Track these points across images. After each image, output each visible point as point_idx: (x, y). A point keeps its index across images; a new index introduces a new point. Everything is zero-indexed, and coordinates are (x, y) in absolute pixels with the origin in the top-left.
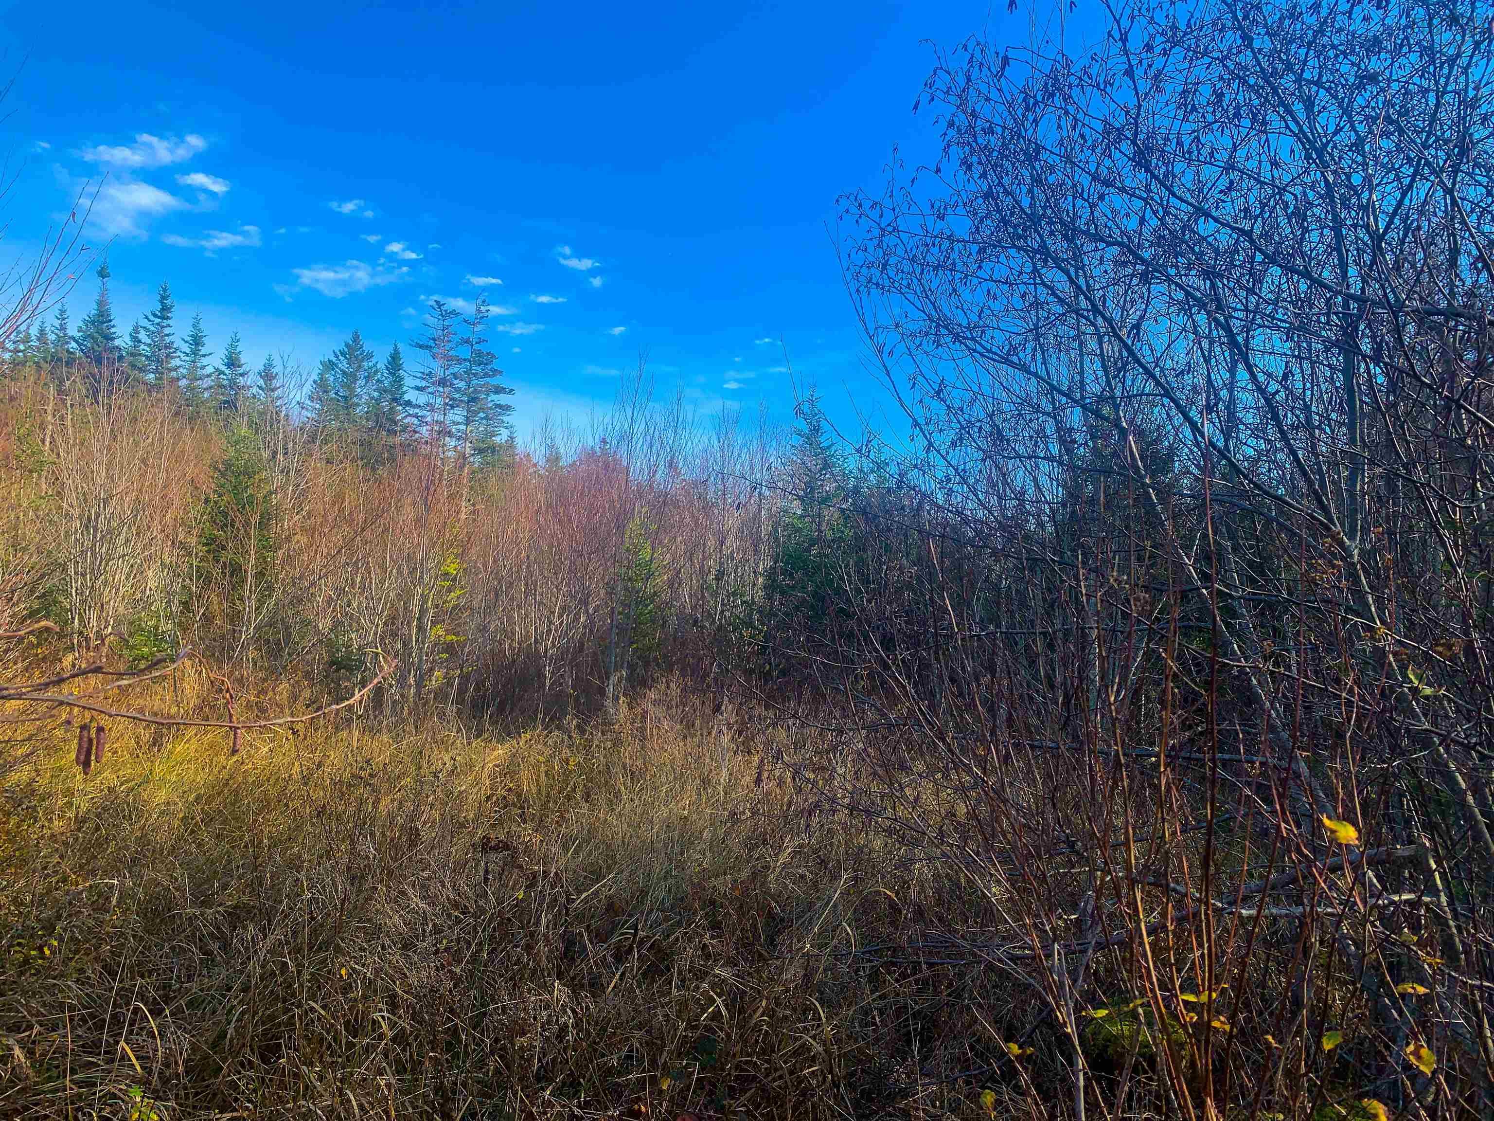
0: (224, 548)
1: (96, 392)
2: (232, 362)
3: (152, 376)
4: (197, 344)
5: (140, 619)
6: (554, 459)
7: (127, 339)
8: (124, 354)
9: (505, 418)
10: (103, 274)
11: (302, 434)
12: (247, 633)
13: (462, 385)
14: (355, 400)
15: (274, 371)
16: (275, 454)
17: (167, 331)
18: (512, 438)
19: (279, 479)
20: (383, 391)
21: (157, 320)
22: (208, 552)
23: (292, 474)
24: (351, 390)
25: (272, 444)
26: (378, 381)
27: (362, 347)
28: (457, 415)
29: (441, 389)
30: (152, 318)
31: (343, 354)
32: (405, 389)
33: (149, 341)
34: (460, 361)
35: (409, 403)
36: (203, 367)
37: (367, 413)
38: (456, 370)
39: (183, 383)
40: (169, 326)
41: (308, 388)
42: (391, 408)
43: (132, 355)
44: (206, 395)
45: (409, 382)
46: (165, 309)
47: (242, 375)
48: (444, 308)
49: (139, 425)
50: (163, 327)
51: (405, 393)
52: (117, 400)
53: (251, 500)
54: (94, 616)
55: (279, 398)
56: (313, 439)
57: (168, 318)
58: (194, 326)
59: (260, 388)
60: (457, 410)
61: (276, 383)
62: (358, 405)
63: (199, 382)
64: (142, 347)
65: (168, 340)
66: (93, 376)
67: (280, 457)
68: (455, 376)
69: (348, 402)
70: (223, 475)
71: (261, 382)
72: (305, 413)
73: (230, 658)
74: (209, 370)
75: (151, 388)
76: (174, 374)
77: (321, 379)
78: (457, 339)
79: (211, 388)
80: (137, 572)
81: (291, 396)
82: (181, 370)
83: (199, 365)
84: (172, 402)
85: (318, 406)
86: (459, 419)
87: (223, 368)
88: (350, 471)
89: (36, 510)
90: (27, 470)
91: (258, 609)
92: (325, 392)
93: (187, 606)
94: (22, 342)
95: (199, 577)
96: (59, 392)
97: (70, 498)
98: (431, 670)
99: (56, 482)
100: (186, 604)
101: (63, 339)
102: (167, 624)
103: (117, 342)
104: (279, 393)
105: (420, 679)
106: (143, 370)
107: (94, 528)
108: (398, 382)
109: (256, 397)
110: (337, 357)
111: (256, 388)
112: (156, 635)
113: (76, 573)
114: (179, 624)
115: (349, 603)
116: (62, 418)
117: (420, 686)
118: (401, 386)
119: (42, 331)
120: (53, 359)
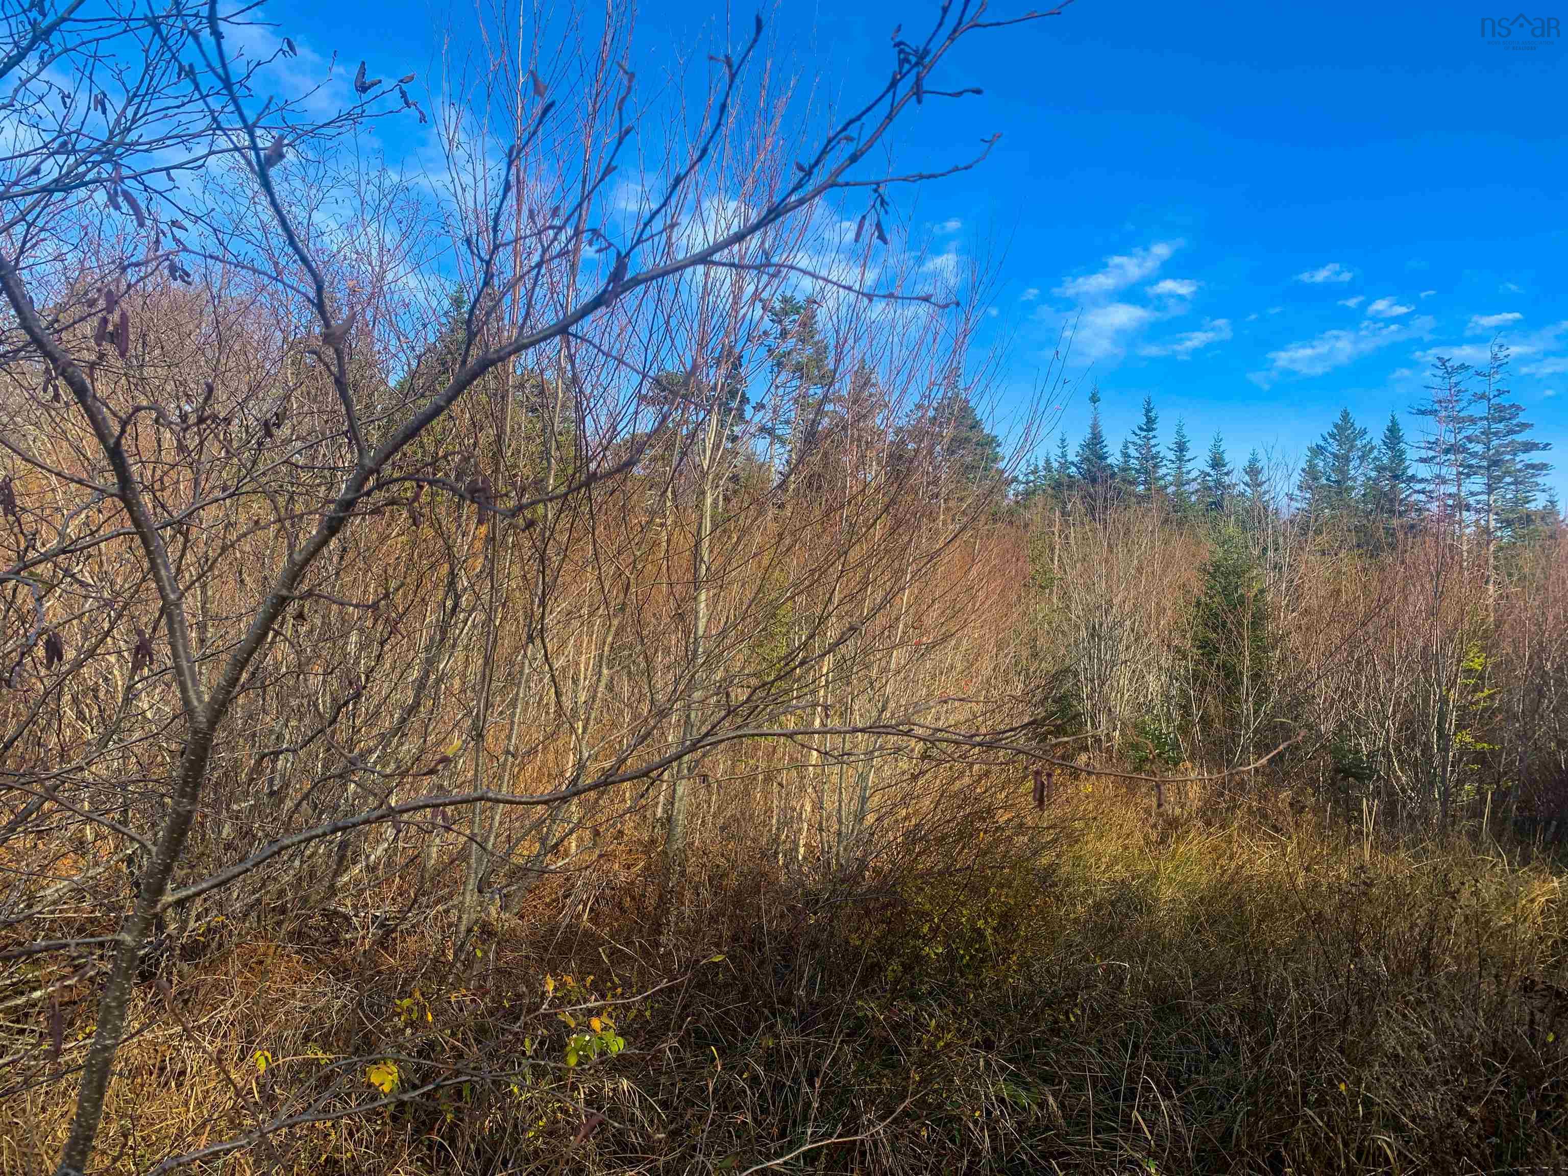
0: (1217, 650)
1: (1093, 509)
2: (1217, 463)
3: (1142, 487)
4: (1181, 451)
5: (1144, 722)
7: (1118, 455)
8: (1116, 470)
9: (1541, 480)
10: (1094, 399)
11: (1293, 527)
12: (1245, 737)
13: (1478, 448)
14: (1350, 483)
15: (1259, 465)
16: (1265, 550)
17: (1152, 442)
18: (1552, 502)
19: (1270, 576)
20: (1380, 469)
21: (1144, 434)
22: (1202, 654)
23: (1285, 569)
24: (1343, 472)
25: (1261, 541)
26: (1375, 458)
27: (1352, 425)
28: (1476, 484)
29: (1453, 457)
30: (1138, 432)
31: (1332, 436)
32: (1407, 463)
33: (1138, 455)
34: (1473, 420)
35: (1412, 478)
36: (1189, 472)
37: (1364, 495)
38: (1469, 432)
39: (1171, 489)
40: (1154, 437)
41: (1296, 478)
42: (1394, 486)
43: (1124, 470)
44: (1193, 499)
45: (1411, 454)
46: (1150, 421)
47: (1227, 474)
48: (1448, 363)
49: (1133, 536)
50: (1149, 439)
51: (1408, 467)
52: (1111, 515)
53: (1242, 600)
54: (1103, 718)
55: (1265, 493)
56: (1304, 530)
57: (1154, 429)
58: (1178, 433)
59: (1246, 484)
60: (1476, 479)
61: (1262, 477)
62: (1353, 488)
63: (1187, 487)
64: (1132, 461)
65: (1154, 450)
66: (1091, 496)
67: (1270, 553)
68: (1469, 439)
69: (1341, 487)
70: (1214, 578)
71: (1247, 478)
72: (1295, 504)
74: (1195, 474)
75: (1141, 499)
76: (1162, 482)
77: (1310, 467)
78: (1467, 396)
79: (1197, 491)
80: (1138, 677)
81: (1278, 489)
82: (1168, 477)
83: (1184, 470)
84: (1161, 509)
85: (1308, 496)
86: (1476, 488)
87: (1208, 470)
88: (1348, 562)
89: (1050, 623)
90: (1041, 587)
91: (1256, 712)
92: (1315, 479)
93: (1186, 709)
94: (1033, 473)
95: (1195, 680)
96: (1063, 514)
97: (1077, 610)
98: (1460, 783)
99: (1065, 596)
100: (1184, 707)
101: (1064, 465)
102: (1168, 727)
103: (1109, 461)
104: (1265, 487)
105: (1446, 794)
106: (1133, 483)
107: (1099, 636)
108: (1399, 457)
109: (1242, 494)
110: (1325, 440)
111: (1242, 485)
112: (1159, 738)
113: (1086, 679)
114: (1179, 727)
115: (1354, 705)
116: (1067, 537)
117: (1446, 800)
118: (1402, 461)
119: (1048, 461)
120: (1058, 485)
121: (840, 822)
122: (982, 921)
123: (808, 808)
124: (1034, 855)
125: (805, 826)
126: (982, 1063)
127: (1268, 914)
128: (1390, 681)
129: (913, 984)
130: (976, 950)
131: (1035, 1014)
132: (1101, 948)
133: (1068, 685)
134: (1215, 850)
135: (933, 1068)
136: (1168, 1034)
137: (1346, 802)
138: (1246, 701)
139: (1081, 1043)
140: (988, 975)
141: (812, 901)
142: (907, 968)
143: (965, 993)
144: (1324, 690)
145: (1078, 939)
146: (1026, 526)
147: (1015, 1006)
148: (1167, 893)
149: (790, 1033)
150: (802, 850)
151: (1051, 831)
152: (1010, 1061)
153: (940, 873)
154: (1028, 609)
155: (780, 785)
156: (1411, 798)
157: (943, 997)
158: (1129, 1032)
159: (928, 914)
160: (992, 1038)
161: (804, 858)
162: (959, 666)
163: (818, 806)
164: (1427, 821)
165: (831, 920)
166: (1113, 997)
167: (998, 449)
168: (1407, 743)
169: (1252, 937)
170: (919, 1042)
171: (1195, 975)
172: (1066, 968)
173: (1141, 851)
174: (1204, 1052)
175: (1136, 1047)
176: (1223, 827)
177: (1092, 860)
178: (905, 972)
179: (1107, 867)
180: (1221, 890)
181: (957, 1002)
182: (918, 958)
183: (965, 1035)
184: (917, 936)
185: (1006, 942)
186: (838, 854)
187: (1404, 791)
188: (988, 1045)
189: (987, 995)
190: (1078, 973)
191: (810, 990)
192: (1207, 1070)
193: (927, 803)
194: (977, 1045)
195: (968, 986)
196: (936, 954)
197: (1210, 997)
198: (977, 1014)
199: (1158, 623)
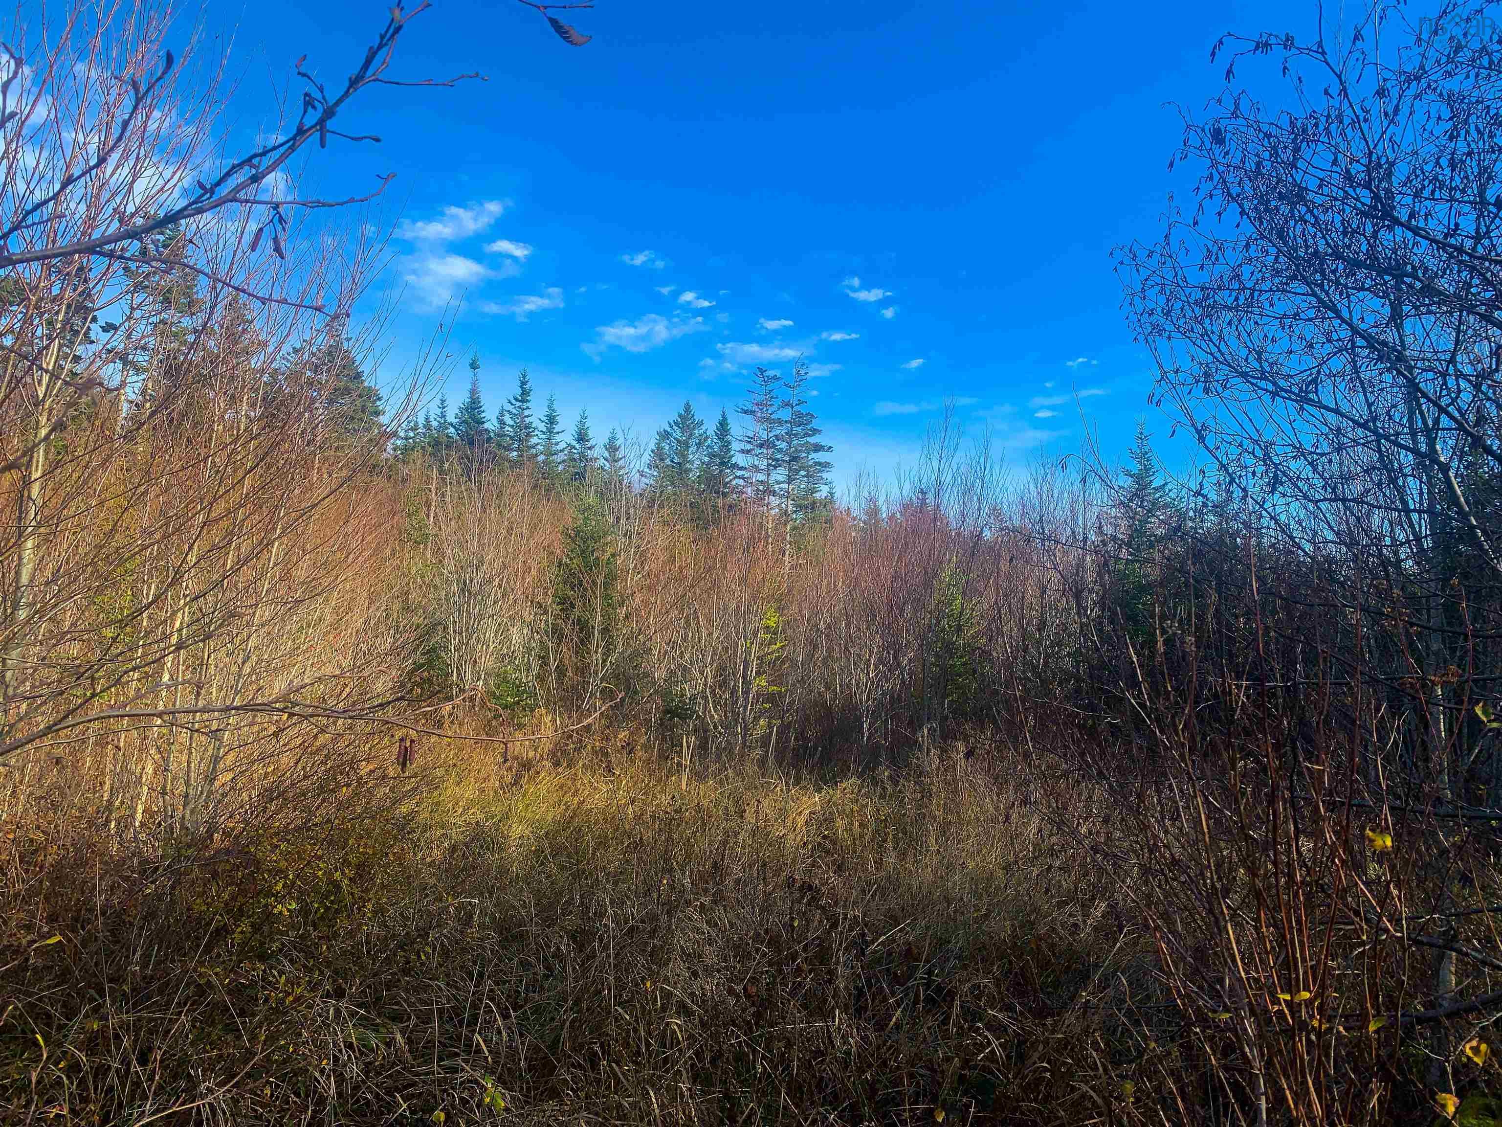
0: (573, 606)
1: (470, 471)
2: (582, 437)
3: (515, 453)
4: (552, 423)
5: (506, 672)
6: (874, 512)
7: (495, 422)
8: (492, 435)
9: (825, 475)
10: (474, 366)
11: (642, 500)
12: (595, 684)
13: (783, 445)
14: (688, 466)
15: (618, 443)
16: (618, 519)
17: (526, 413)
18: (832, 494)
19: (622, 542)
20: (712, 456)
21: (518, 404)
22: (561, 610)
23: (633, 536)
24: (684, 456)
26: (708, 446)
27: (693, 416)
28: (780, 474)
29: (765, 451)
30: (514, 402)
31: (676, 424)
32: (732, 452)
33: (512, 423)
34: (780, 422)
35: (735, 466)
36: (557, 444)
37: (699, 477)
38: (778, 432)
39: (541, 458)
40: (528, 408)
41: (646, 458)
42: (721, 471)
43: (499, 436)
44: (560, 467)
45: (736, 446)
46: (525, 393)
47: (589, 448)
48: (766, 374)
49: (505, 498)
50: (523, 409)
51: (732, 456)
52: (486, 477)
53: (597, 563)
54: (469, 669)
55: (621, 468)
56: (651, 503)
57: (528, 401)
58: (549, 407)
59: (606, 459)
60: (780, 470)
61: (619, 454)
62: (691, 470)
63: (555, 457)
64: (507, 428)
65: (527, 420)
66: (468, 458)
67: (622, 522)
68: (777, 438)
69: (681, 469)
70: (574, 541)
71: (606, 454)
72: (645, 480)
73: (579, 707)
74: (562, 445)
75: (514, 464)
76: (533, 451)
77: (658, 449)
78: (777, 402)
79: (564, 461)
80: (503, 631)
81: (632, 466)
82: (539, 447)
83: (553, 441)
84: (531, 475)
85: (655, 474)
86: (780, 478)
87: (574, 443)
88: (684, 533)
89: (422, 577)
90: (416, 542)
91: (604, 661)
92: (662, 460)
93: (544, 660)
94: (412, 429)
95: (554, 633)
96: (441, 472)
97: (449, 565)
98: (756, 719)
99: (439, 552)
100: (543, 658)
101: (443, 426)
102: (527, 677)
103: (486, 426)
104: (621, 463)
105: (746, 728)
106: (508, 449)
107: (469, 591)
108: (726, 446)
109: (602, 468)
110: (671, 427)
111: (602, 460)
112: (518, 687)
113: (454, 631)
114: (538, 676)
115: (682, 655)
116: (443, 495)
117: (745, 734)
118: (729, 450)
119: (427, 420)
120: (436, 443)
121: (187, 783)
122: (339, 873)
123: (150, 770)
124: (394, 804)
125: (145, 789)
126: (332, 1011)
127: (602, 843)
128: (710, 634)
129: (262, 944)
130: (332, 902)
131: (387, 958)
132: (453, 887)
133: (436, 639)
134: (561, 787)
135: (281, 1024)
136: (510, 960)
137: (672, 739)
138: (596, 652)
139: (430, 979)
140: (343, 924)
141: (148, 869)
142: (256, 928)
143: (317, 946)
144: (658, 645)
145: (433, 881)
146: (404, 481)
147: (368, 952)
148: (517, 830)
149: (119, 1011)
150: (139, 816)
151: (413, 780)
152: (360, 1006)
153: (298, 829)
154: (402, 562)
155: (118, 748)
156: (720, 733)
157: (294, 952)
158: (475, 963)
159: (282, 871)
160: (344, 986)
161: (142, 824)
162: (329, 619)
163: (163, 769)
164: (731, 752)
165: (173, 887)
166: (462, 932)
167: (378, 403)
168: (720, 686)
169: (588, 863)
170: (266, 1000)
171: (536, 905)
172: (420, 910)
173: (496, 792)
174: (541, 970)
175: (481, 975)
176: (569, 766)
177: (450, 805)
178: (254, 933)
179: (464, 810)
180: (564, 824)
181: (309, 955)
182: (269, 916)
183: (314, 987)
184: (269, 894)
185: (362, 892)
186: (183, 817)
187: (715, 727)
188: (339, 994)
189: (339, 945)
190: (429, 913)
191: (144, 965)
192: (542, 988)
193: (286, 760)
194: (328, 996)
195: (320, 938)
196: (289, 910)
197: (549, 921)
198: (329, 964)
199: (523, 579)
